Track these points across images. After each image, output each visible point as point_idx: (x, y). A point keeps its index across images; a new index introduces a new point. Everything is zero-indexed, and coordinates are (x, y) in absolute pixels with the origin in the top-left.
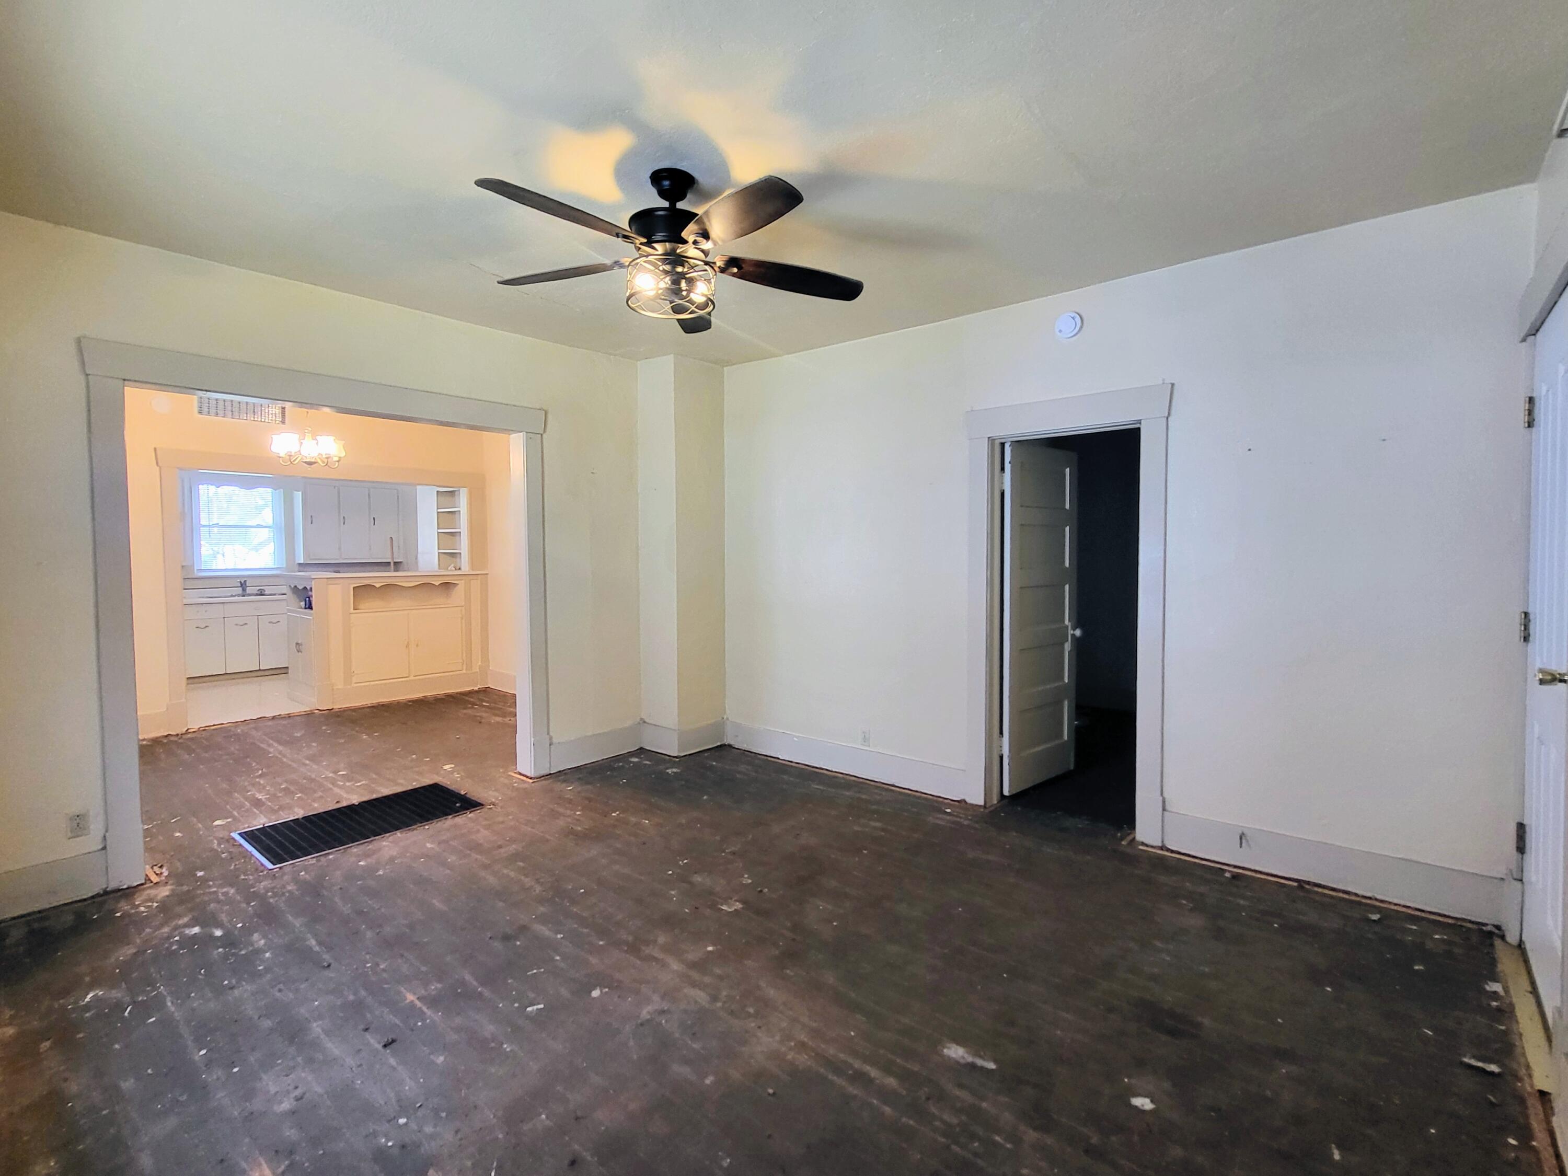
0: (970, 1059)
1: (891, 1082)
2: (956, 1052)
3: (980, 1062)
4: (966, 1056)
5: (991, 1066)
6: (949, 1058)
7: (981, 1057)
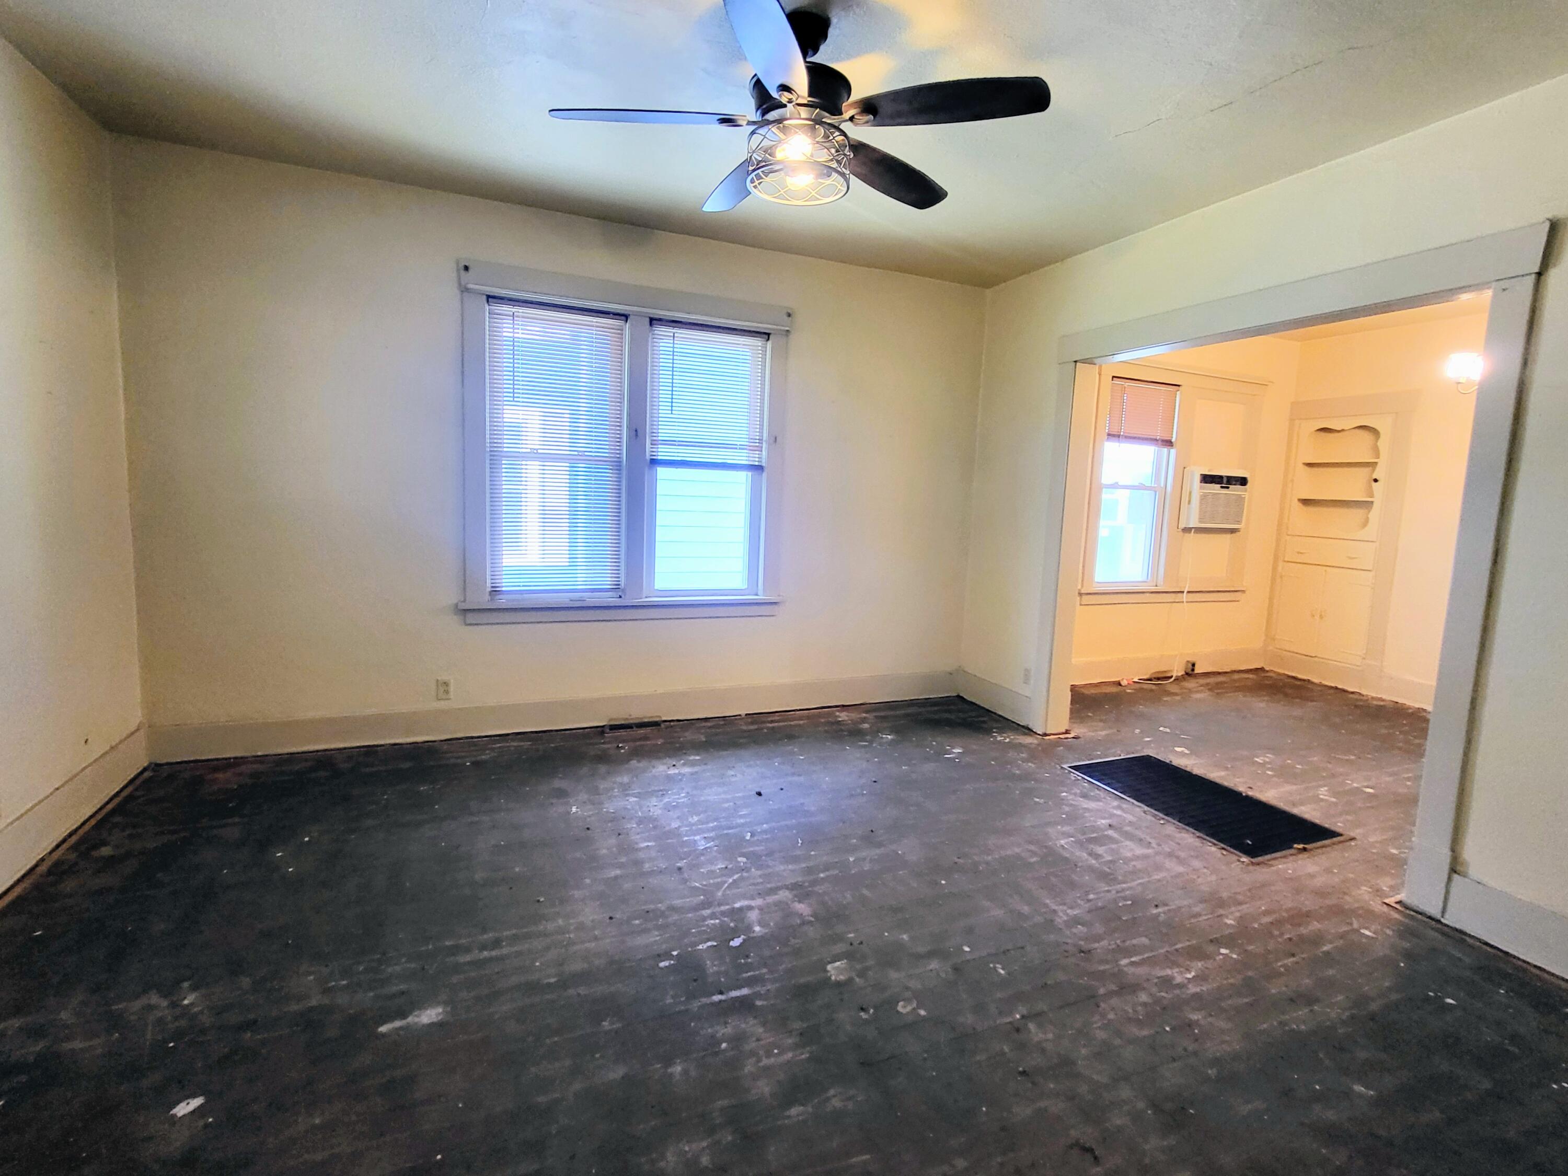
0: (410, 1019)
1: (464, 958)
2: (429, 1016)
3: (398, 1024)
4: (416, 1020)
5: (383, 1029)
6: (431, 1006)
7: (401, 1028)
